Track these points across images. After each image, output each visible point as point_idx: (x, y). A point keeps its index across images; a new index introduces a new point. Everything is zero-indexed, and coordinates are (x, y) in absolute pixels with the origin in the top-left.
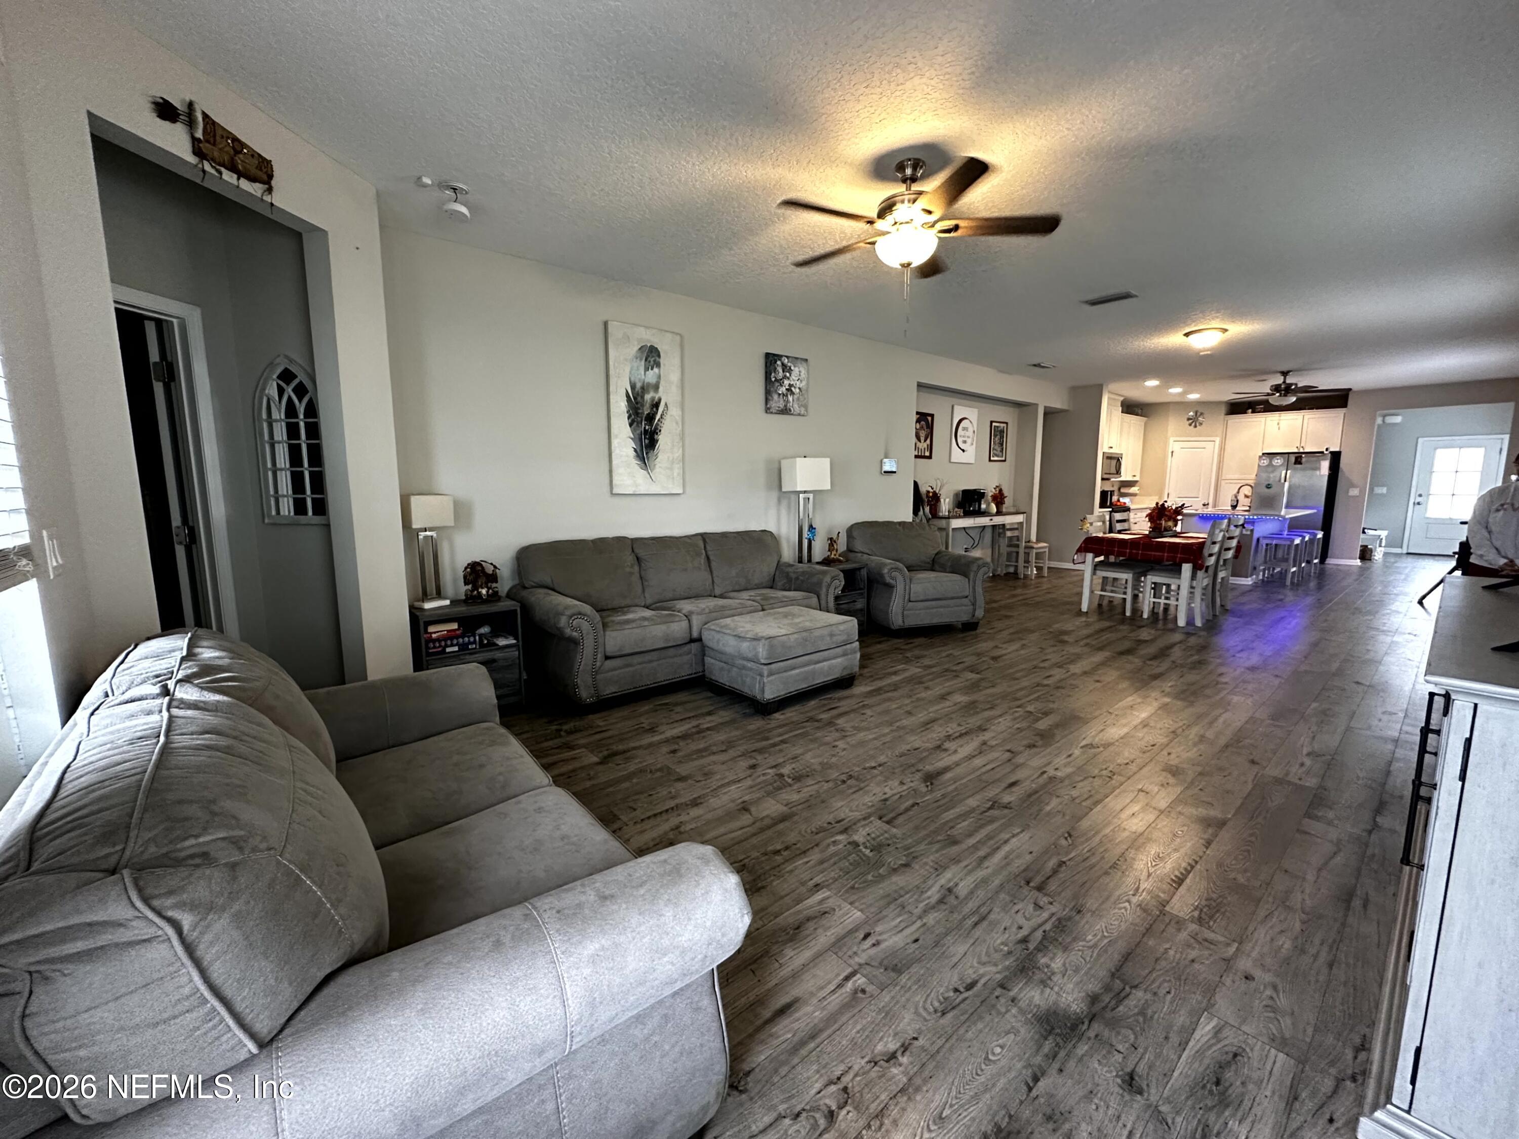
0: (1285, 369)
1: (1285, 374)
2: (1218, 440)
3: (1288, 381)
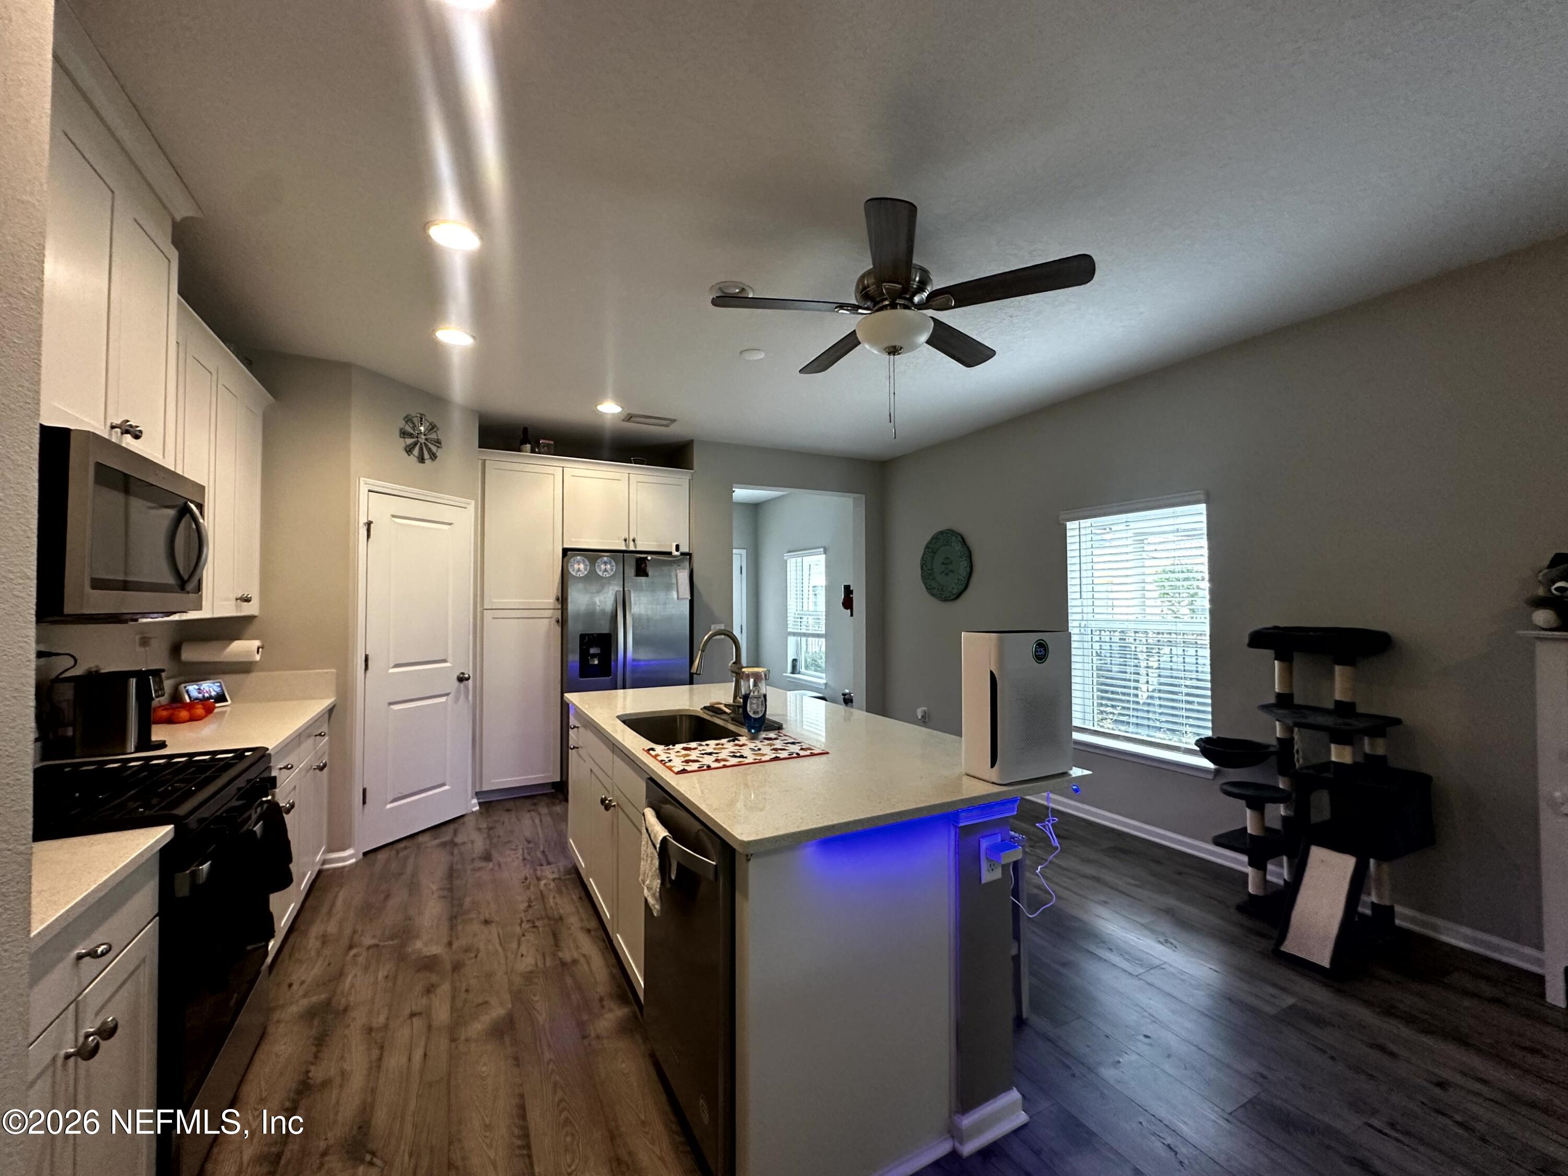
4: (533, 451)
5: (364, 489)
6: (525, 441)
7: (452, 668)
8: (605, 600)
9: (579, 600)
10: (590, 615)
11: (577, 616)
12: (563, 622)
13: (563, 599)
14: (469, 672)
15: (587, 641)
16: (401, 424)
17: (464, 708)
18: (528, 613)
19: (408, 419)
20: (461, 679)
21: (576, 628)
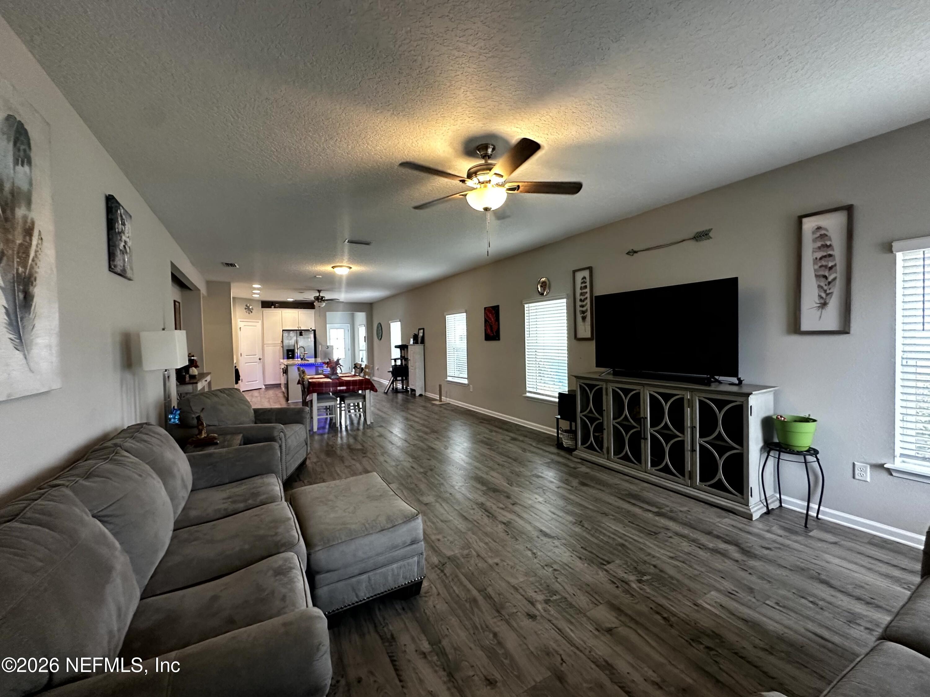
0: (320, 289)
1: (319, 291)
2: (260, 321)
3: (321, 295)
4: (275, 308)
5: (239, 320)
6: (272, 305)
7: (258, 357)
8: (292, 342)
9: (286, 342)
10: (289, 346)
11: (286, 346)
12: (283, 347)
13: (282, 342)
14: (261, 358)
15: (288, 351)
16: (245, 307)
17: (261, 365)
18: (275, 345)
19: (247, 306)
20: (260, 359)
21: (285, 348)
